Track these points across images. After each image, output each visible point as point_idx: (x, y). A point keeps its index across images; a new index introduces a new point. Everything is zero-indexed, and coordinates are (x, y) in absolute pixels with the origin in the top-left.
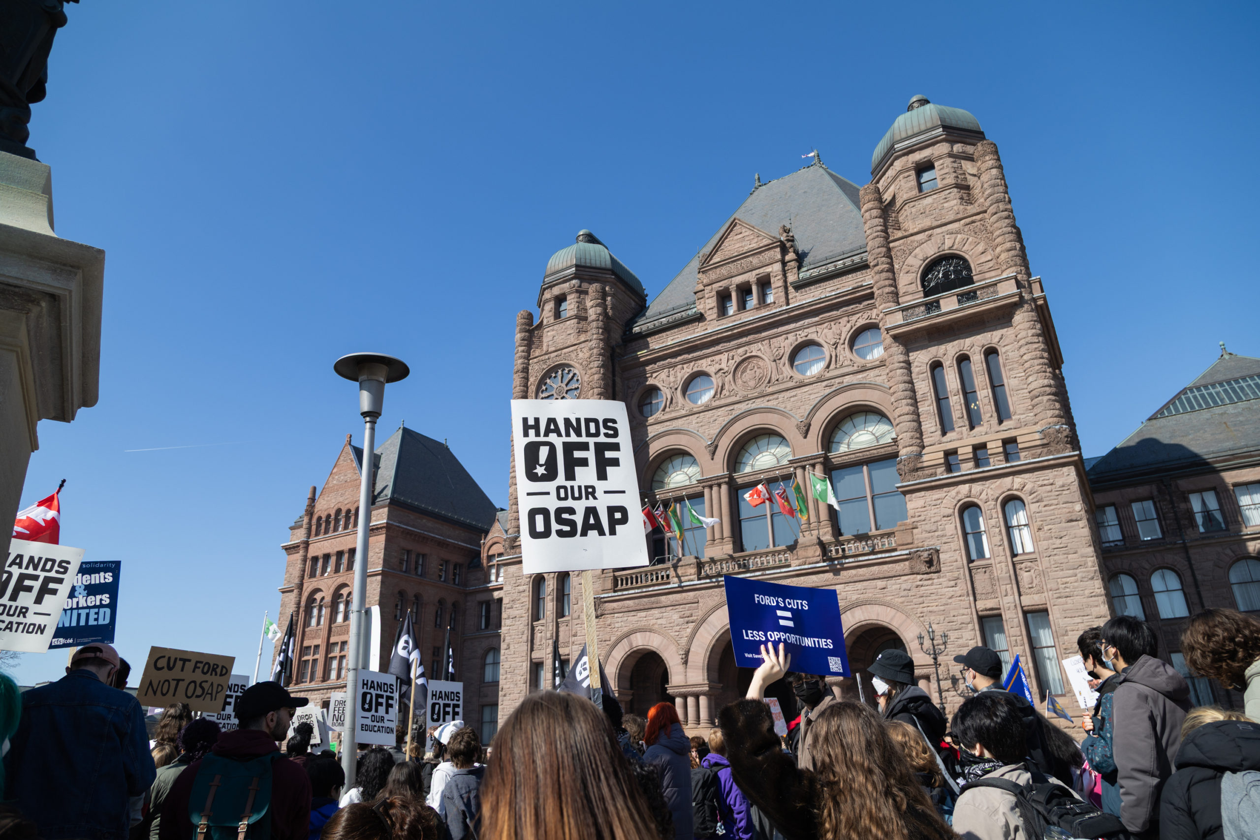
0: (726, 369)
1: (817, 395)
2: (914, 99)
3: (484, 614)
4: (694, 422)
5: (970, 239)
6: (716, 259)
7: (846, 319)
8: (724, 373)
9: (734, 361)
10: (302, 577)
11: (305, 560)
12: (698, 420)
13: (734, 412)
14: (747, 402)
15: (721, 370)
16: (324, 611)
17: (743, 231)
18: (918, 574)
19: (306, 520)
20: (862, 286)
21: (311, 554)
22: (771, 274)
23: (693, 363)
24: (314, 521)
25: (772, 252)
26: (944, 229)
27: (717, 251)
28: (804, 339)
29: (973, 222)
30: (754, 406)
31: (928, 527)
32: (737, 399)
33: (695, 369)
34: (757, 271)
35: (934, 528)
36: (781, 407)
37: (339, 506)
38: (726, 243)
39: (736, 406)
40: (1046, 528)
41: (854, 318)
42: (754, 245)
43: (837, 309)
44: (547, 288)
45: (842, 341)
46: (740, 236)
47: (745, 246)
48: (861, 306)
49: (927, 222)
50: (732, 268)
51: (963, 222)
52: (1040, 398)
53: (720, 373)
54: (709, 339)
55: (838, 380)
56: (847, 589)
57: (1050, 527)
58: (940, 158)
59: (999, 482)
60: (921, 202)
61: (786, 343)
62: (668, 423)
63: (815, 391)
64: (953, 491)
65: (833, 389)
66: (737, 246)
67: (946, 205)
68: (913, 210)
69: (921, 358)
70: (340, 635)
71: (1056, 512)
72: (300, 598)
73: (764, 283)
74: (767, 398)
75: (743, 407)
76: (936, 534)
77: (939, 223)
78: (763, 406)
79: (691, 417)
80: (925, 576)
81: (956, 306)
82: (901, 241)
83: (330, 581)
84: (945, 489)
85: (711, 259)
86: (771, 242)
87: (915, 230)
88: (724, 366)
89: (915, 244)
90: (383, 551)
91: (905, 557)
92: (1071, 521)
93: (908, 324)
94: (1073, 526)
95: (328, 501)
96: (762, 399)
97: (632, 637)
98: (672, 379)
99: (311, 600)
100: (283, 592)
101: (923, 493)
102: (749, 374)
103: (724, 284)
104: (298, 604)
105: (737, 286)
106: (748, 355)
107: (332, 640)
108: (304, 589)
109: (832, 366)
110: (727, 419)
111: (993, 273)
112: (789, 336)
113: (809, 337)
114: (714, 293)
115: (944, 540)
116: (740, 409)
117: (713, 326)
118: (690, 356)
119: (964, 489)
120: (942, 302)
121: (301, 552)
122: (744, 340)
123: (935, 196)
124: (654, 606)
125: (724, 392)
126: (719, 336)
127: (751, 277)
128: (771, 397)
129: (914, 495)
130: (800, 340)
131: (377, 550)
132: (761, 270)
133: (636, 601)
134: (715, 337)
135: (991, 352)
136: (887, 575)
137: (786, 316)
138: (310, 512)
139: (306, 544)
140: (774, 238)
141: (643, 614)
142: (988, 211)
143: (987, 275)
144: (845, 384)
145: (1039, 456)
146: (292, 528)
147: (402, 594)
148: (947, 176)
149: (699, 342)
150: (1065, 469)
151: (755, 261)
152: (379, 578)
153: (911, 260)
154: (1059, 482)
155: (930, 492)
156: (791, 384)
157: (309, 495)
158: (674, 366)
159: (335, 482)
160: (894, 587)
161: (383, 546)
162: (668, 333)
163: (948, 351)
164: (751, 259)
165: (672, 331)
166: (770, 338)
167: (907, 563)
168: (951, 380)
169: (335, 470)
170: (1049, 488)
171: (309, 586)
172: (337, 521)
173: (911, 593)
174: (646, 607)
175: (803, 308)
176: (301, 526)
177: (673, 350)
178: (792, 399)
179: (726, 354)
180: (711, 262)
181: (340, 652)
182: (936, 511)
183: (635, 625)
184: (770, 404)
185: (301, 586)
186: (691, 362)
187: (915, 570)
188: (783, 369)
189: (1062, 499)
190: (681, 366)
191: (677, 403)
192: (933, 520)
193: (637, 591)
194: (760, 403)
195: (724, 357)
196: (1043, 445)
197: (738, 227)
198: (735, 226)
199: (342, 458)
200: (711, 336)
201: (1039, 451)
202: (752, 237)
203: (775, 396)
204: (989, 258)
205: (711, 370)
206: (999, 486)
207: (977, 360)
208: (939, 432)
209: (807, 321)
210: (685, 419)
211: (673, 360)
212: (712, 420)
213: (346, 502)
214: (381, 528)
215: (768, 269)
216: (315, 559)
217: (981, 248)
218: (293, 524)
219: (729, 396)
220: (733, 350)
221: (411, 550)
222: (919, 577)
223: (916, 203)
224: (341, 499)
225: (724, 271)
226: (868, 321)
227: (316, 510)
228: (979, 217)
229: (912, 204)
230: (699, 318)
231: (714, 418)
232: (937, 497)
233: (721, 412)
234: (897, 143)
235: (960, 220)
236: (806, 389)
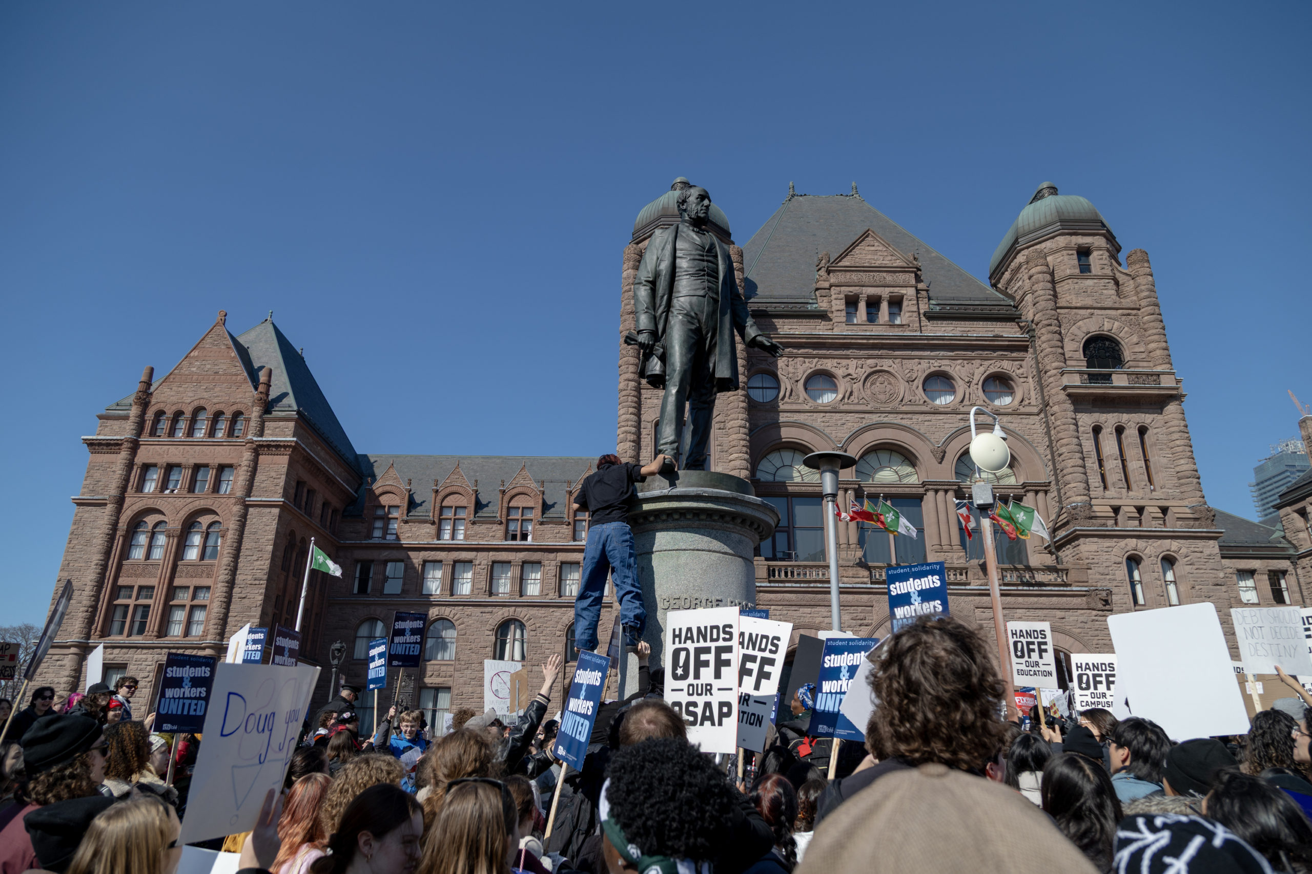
0: (855, 376)
1: (951, 425)
2: (1045, 185)
4: (819, 420)
5: (1126, 329)
6: (846, 262)
7: (979, 361)
8: (853, 379)
9: (863, 370)
10: (124, 489)
11: (130, 465)
12: (823, 420)
13: (864, 421)
14: (879, 415)
15: (849, 375)
16: (161, 540)
17: (876, 244)
18: (1094, 609)
19: (134, 411)
20: (1002, 337)
21: (141, 458)
22: (904, 297)
23: (816, 360)
24: (150, 415)
25: (907, 275)
26: (1103, 312)
27: (847, 255)
28: (937, 369)
29: (1129, 315)
30: (886, 420)
31: (1101, 570)
32: (868, 408)
33: (819, 367)
34: (891, 289)
35: (1106, 572)
36: (916, 427)
37: (202, 403)
38: (857, 250)
39: (866, 416)
40: (1197, 587)
41: (987, 363)
42: (886, 262)
43: (973, 351)
45: (975, 382)
46: (873, 248)
47: (877, 260)
48: (995, 354)
49: (1089, 302)
50: (865, 277)
51: (1120, 312)
53: (848, 378)
54: (841, 341)
56: (1028, 614)
57: (1200, 586)
58: (1099, 248)
59: (1160, 542)
60: (1082, 281)
61: (923, 366)
62: (789, 414)
63: (950, 421)
64: (1123, 543)
66: (869, 257)
67: (1105, 292)
68: (1076, 286)
69: (1087, 420)
70: (192, 576)
71: (1205, 575)
72: (118, 518)
73: (896, 303)
74: (901, 416)
75: (875, 418)
76: (1108, 577)
77: (1099, 305)
78: (895, 422)
79: (815, 414)
80: (1100, 613)
81: (1126, 384)
82: (1066, 311)
83: (179, 503)
84: (1113, 540)
85: (840, 261)
86: (906, 265)
87: (1078, 305)
88: (851, 371)
89: (1079, 317)
90: (283, 477)
91: (1085, 593)
92: (1217, 585)
93: (1086, 387)
94: (1218, 589)
95: (178, 392)
96: (895, 415)
98: (791, 369)
99: (136, 524)
100: (78, 504)
101: (1096, 539)
102: (877, 387)
103: (855, 290)
104: (114, 526)
105: (868, 296)
106: (878, 368)
107: (177, 582)
108: (125, 506)
109: (965, 403)
110: (857, 427)
111: (1145, 364)
112: (922, 361)
113: (943, 368)
114: (842, 296)
115: (1115, 583)
116: (871, 419)
117: (838, 328)
118: (815, 352)
119: (1132, 542)
120: (1114, 377)
121: (124, 454)
122: (876, 352)
123: (1095, 281)
124: (822, 603)
125: (852, 398)
127: (885, 292)
128: (905, 416)
129: (1088, 540)
130: (933, 369)
131: (273, 474)
132: (896, 290)
133: (800, 596)
134: (849, 341)
135: (1142, 431)
136: (1067, 607)
137: (921, 342)
138: (144, 400)
139: (135, 446)
140: (911, 262)
141: (808, 610)
142: (1142, 310)
143: (1141, 364)
145: (1192, 527)
146: (101, 417)
148: (1106, 267)
149: (830, 341)
150: (1211, 542)
151: (889, 278)
152: (276, 511)
153: (1074, 329)
154: (1207, 552)
155: (1103, 540)
156: (924, 408)
157: (143, 378)
158: (795, 356)
159: (194, 369)
160: (1072, 618)
161: (285, 470)
163: (1109, 420)
164: (884, 274)
165: (791, 320)
166: (904, 358)
167: (1084, 599)
168: (1109, 445)
169: (195, 353)
170: (1199, 555)
171: (132, 505)
172: (193, 421)
173: (1086, 626)
174: (813, 603)
175: (943, 340)
176: (126, 418)
177: (799, 340)
178: (926, 423)
179: (855, 361)
180: (840, 264)
181: (192, 600)
182: (1107, 557)
183: (798, 621)
184: (904, 422)
185: (120, 502)
186: (814, 358)
187: (1092, 606)
188: (917, 392)
189: (1210, 565)
190: (802, 359)
191: (798, 396)
192: (1105, 564)
193: (794, 585)
194: (891, 419)
195: (853, 363)
196: (1196, 519)
197: (869, 239)
198: (867, 237)
199: (208, 340)
200: (844, 339)
201: (1192, 523)
202: (885, 254)
203: (909, 416)
204: (1142, 350)
205: (839, 372)
206: (1160, 546)
207: (1131, 433)
208: (1102, 488)
209: (942, 353)
210: (808, 414)
211: (795, 351)
212: (839, 423)
213: (215, 401)
214: (285, 447)
215: (903, 291)
216: (146, 467)
217: (1135, 339)
218: (104, 412)
219: (858, 404)
220: (862, 358)
221: (305, 483)
222: (1094, 613)
223: (1079, 281)
224: (206, 395)
225: (854, 277)
226: (1000, 370)
227: (153, 401)
228: (1134, 312)
229: (1076, 281)
230: (823, 316)
231: (843, 421)
232: (1108, 544)
233: (849, 417)
234: (1061, 221)
235: (1117, 309)
236: (941, 417)
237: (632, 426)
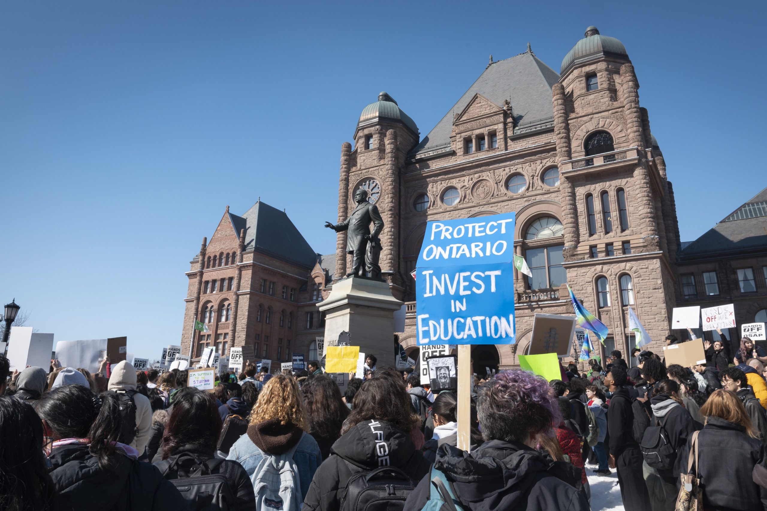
0: (467, 186)
1: (520, 206)
2: (589, 29)
3: (309, 319)
4: (447, 216)
5: (614, 123)
6: (464, 118)
7: (540, 161)
8: (466, 188)
9: (472, 181)
10: (199, 293)
11: (200, 282)
12: (450, 215)
13: (471, 212)
14: (479, 207)
15: (464, 186)
16: (213, 314)
17: (482, 102)
18: (570, 313)
19: (200, 258)
20: (550, 143)
21: (205, 278)
22: (497, 130)
23: (448, 181)
24: (206, 259)
25: (498, 117)
26: (599, 115)
27: (465, 113)
28: (515, 171)
29: (616, 112)
30: (483, 210)
31: (577, 288)
32: (473, 204)
33: (449, 185)
34: (489, 128)
35: (581, 288)
36: (499, 211)
37: (222, 250)
38: (471, 108)
39: (472, 209)
40: (641, 292)
41: (545, 161)
42: (488, 111)
43: (535, 155)
44: (360, 130)
45: (536, 175)
46: (480, 105)
47: (482, 111)
48: (549, 154)
49: (590, 110)
50: (474, 124)
51: (610, 112)
52: (645, 219)
53: (464, 188)
54: (458, 167)
55: (533, 198)
56: (531, 319)
57: (643, 291)
58: (600, 71)
59: (618, 265)
60: (587, 97)
61: (503, 173)
62: (432, 216)
63: (520, 203)
64: (593, 269)
65: (530, 203)
66: (478, 111)
67: (602, 100)
68: (583, 102)
69: (581, 191)
70: (223, 329)
71: (648, 283)
72: (198, 306)
73: (493, 135)
74: (491, 205)
75: (477, 210)
76: (582, 292)
77: (597, 111)
78: (488, 210)
79: (445, 213)
81: (602, 163)
82: (574, 120)
83: (217, 297)
84: (588, 267)
85: (461, 118)
86: (498, 110)
87: (583, 114)
88: (466, 184)
89: (582, 123)
90: (250, 280)
91: (564, 303)
92: (655, 289)
93: (574, 171)
94: (655, 292)
95: (215, 247)
96: (488, 206)
98: (435, 189)
99: (205, 307)
100: (187, 302)
101: (576, 269)
102: (481, 190)
103: (468, 134)
104: (197, 309)
105: (476, 136)
106: (481, 178)
107: (219, 332)
108: (200, 300)
109: (531, 189)
110: (467, 216)
111: (625, 144)
112: (506, 168)
113: (518, 171)
114: (462, 139)
115: (586, 295)
116: (475, 211)
117: (460, 160)
118: (446, 177)
119: (599, 267)
120: (595, 160)
121: (198, 278)
122: (479, 169)
123: (596, 94)
125: (466, 200)
126: (464, 166)
127: (485, 131)
128: (493, 205)
129: (571, 269)
130: (512, 172)
131: (247, 279)
132: (491, 127)
134: (462, 167)
135: (620, 191)
137: (505, 157)
138: (203, 253)
139: (201, 274)
140: (500, 108)
142: (626, 107)
143: (622, 145)
144: (537, 201)
145: (641, 252)
146: (191, 263)
147: (261, 306)
148: (604, 83)
149: (452, 169)
150: (655, 260)
151: (488, 121)
152: (248, 296)
153: (579, 132)
154: (651, 267)
155: (580, 269)
156: (505, 198)
157: (202, 243)
158: (436, 182)
159: (219, 235)
161: (250, 277)
162: (433, 161)
163: (596, 188)
164: (485, 120)
165: (436, 160)
166: (494, 169)
167: (565, 307)
168: (597, 205)
169: (219, 228)
170: (645, 270)
171: (203, 299)
172: (220, 259)
175: (515, 153)
176: (198, 262)
177: (436, 172)
178: (506, 207)
179: (468, 177)
180: (461, 120)
181: (224, 339)
182: (582, 279)
184: (492, 209)
185: (198, 299)
186: (447, 180)
187: (569, 311)
188: (501, 188)
189: (651, 276)
190: (440, 182)
191: (437, 204)
192: (580, 284)
194: (486, 208)
195: (466, 178)
196: (644, 246)
197: (478, 99)
198: (476, 98)
199: (223, 221)
201: (641, 249)
202: (487, 106)
203: (496, 204)
204: (624, 135)
205: (459, 186)
206: (618, 268)
207: (612, 194)
208: (588, 235)
209: (517, 161)
210: (442, 214)
211: (436, 178)
212: (457, 216)
213: (226, 248)
214: (250, 266)
215: (495, 127)
216: (207, 282)
217: (619, 128)
218: (192, 260)
219: (468, 202)
220: (472, 174)
221: (266, 280)
223: (585, 98)
224: (223, 246)
225: (469, 125)
226: (553, 164)
227: (207, 252)
228: (620, 110)
229: (582, 98)
230: (453, 153)
231: (459, 215)
232: (584, 271)
233: (463, 211)
234: (576, 59)
235: (609, 110)
236: (514, 201)
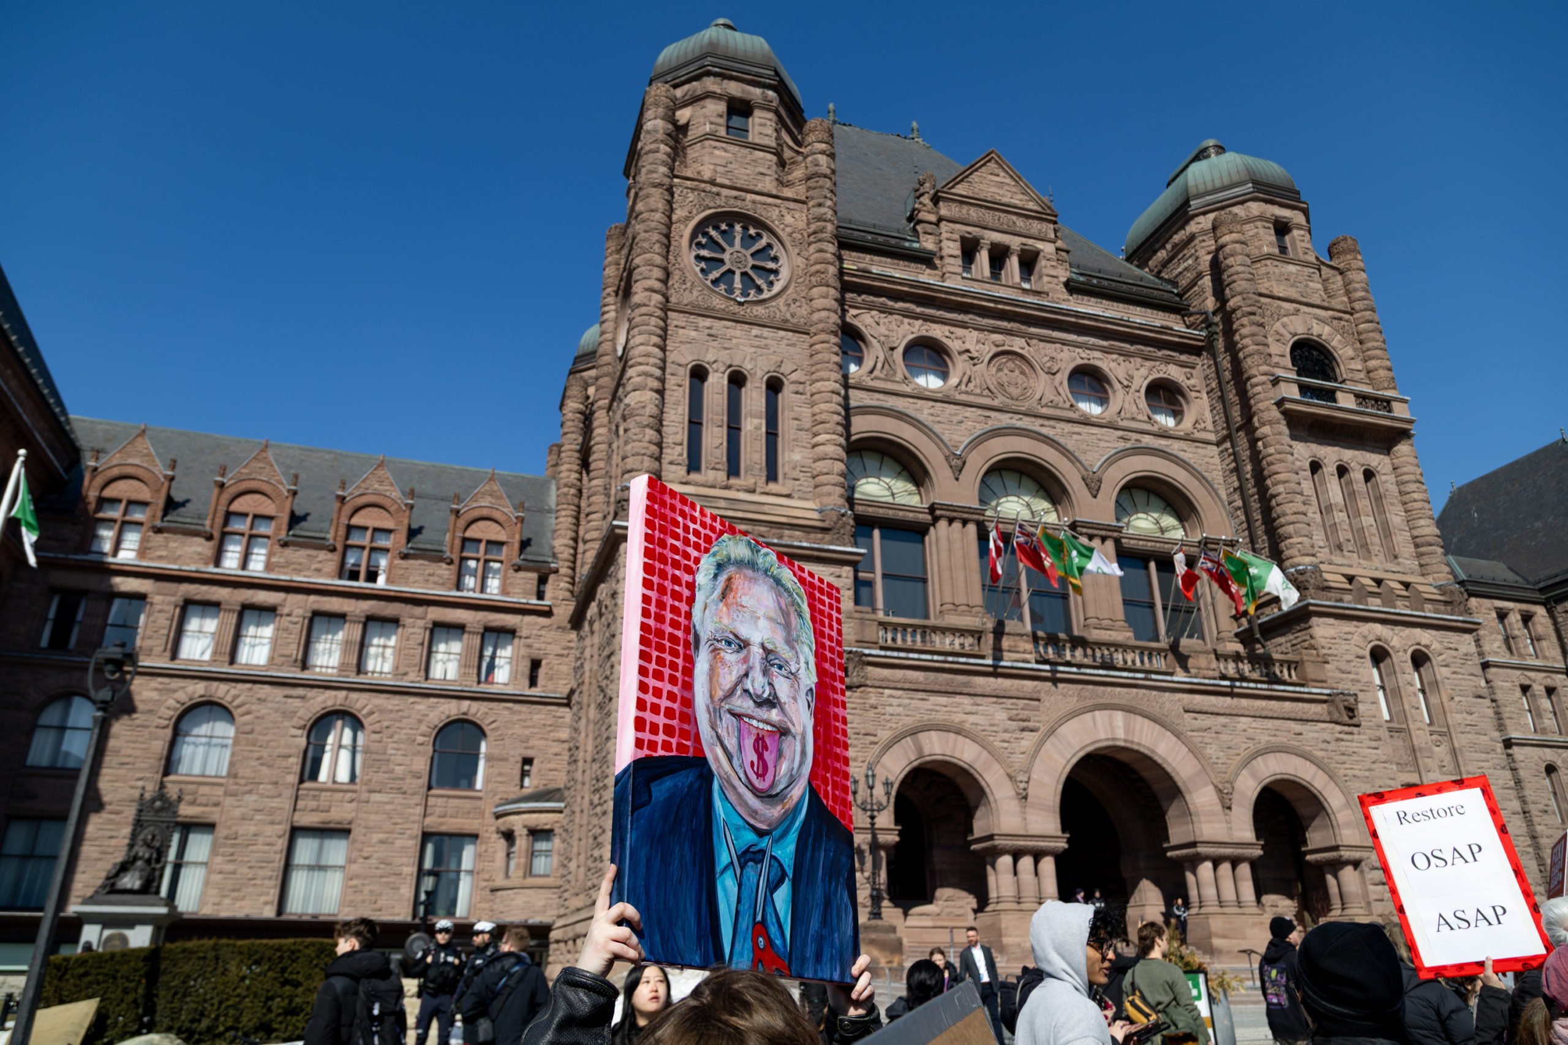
0: (975, 354)
1: (1108, 445)
2: (1211, 142)
4: (926, 411)
5: (1339, 337)
6: (960, 189)
7: (1139, 360)
8: (972, 358)
9: (987, 348)
12: (932, 411)
13: (990, 422)
14: (1011, 415)
15: (968, 351)
17: (1002, 174)
18: (1338, 723)
20: (1171, 329)
22: (1042, 254)
25: (1043, 224)
26: (1310, 310)
27: (962, 180)
28: (1085, 361)
29: (1340, 319)
30: (1019, 424)
31: (1341, 665)
32: (996, 403)
33: (924, 333)
34: (1024, 240)
35: (1348, 669)
36: (1062, 441)
38: (976, 177)
39: (993, 414)
40: (1457, 699)
41: (1149, 364)
42: (1018, 202)
43: (1132, 343)
44: (716, 75)
45: (1135, 387)
46: (997, 179)
47: (1003, 196)
48: (1160, 354)
49: (1292, 293)
50: (989, 217)
51: (1330, 313)
52: (1434, 548)
53: (965, 356)
54: (959, 299)
55: (1135, 436)
56: (1254, 725)
57: (1460, 698)
58: (1298, 227)
59: (1406, 630)
60: (1285, 265)
61: (1069, 358)
62: (881, 396)
63: (1107, 438)
64: (1364, 628)
65: (1129, 445)
66: (993, 189)
67: (1310, 284)
68: (1277, 270)
69: (1304, 451)
71: (1464, 683)
73: (1030, 260)
74: (1041, 421)
75: (1005, 420)
76: (1351, 676)
77: (1305, 300)
78: (1034, 428)
79: (919, 402)
80: (1346, 729)
81: (1355, 407)
82: (1269, 300)
84: (1355, 623)
85: (953, 187)
86: (1041, 210)
87: (1281, 295)
88: (969, 346)
89: (1283, 311)
91: (1325, 698)
92: (1479, 697)
93: (1305, 403)
94: (1480, 703)
96: (1033, 419)
97: (922, 736)
98: (885, 330)
101: (1331, 621)
102: (1006, 376)
103: (974, 231)
105: (992, 244)
106: (1006, 348)
109: (1124, 415)
110: (980, 429)
112: (1065, 348)
113: (1092, 362)
114: (957, 237)
115: (1359, 686)
116: (1000, 421)
117: (951, 279)
118: (919, 310)
119: (1378, 628)
120: (1338, 394)
122: (1004, 324)
123: (1298, 268)
124: (965, 690)
125: (971, 385)
126: (975, 302)
127: (1015, 242)
128: (1046, 423)
129: (1321, 620)
130: (1080, 361)
132: (1030, 242)
133: (932, 675)
134: (969, 301)
135: (1370, 475)
136: (1305, 717)
137: (1073, 320)
140: (1049, 208)
141: (943, 700)
142: (1356, 316)
144: (1143, 445)
145: (1441, 613)
149: (943, 296)
150: (1466, 636)
151: (1020, 223)
153: (1278, 326)
154: (1463, 649)
155: (1343, 622)
156: (1070, 414)
158: (890, 312)
160: (1311, 735)
162: (876, 258)
163: (1330, 455)
164: (1014, 218)
165: (883, 259)
166: (1042, 339)
167: (1325, 706)
168: (1331, 489)
170: (1454, 653)
173: (1330, 747)
174: (951, 689)
175: (1097, 320)
177: (899, 287)
178: (1075, 437)
179: (975, 333)
180: (953, 191)
182: (1348, 647)
183: (926, 717)
184: (1044, 431)
186: (917, 318)
187: (1335, 718)
188: (1060, 389)
189: (1468, 669)
190: (900, 317)
191: (895, 370)
192: (1345, 658)
193: (917, 656)
194: (1026, 423)
195: (972, 335)
196: (1446, 603)
197: (992, 165)
198: (989, 161)
200: (964, 296)
201: (1441, 607)
202: (1015, 189)
203: (1052, 423)
204: (1360, 368)
205: (954, 345)
206: (1408, 637)
207: (1356, 477)
209: (1092, 340)
210: (911, 400)
211: (890, 303)
212: (955, 419)
215: (1040, 245)
217: (1350, 352)
219: (980, 395)
220: (983, 330)
222: (1339, 728)
223: (1279, 264)
225: (974, 214)
226: (1165, 376)
228: (1347, 316)
229: (1276, 263)
230: (927, 260)
231: (960, 418)
232: (1347, 629)
233: (970, 412)
234: (1254, 182)
235: (1326, 309)
236: (1095, 430)
237: (655, 365)
